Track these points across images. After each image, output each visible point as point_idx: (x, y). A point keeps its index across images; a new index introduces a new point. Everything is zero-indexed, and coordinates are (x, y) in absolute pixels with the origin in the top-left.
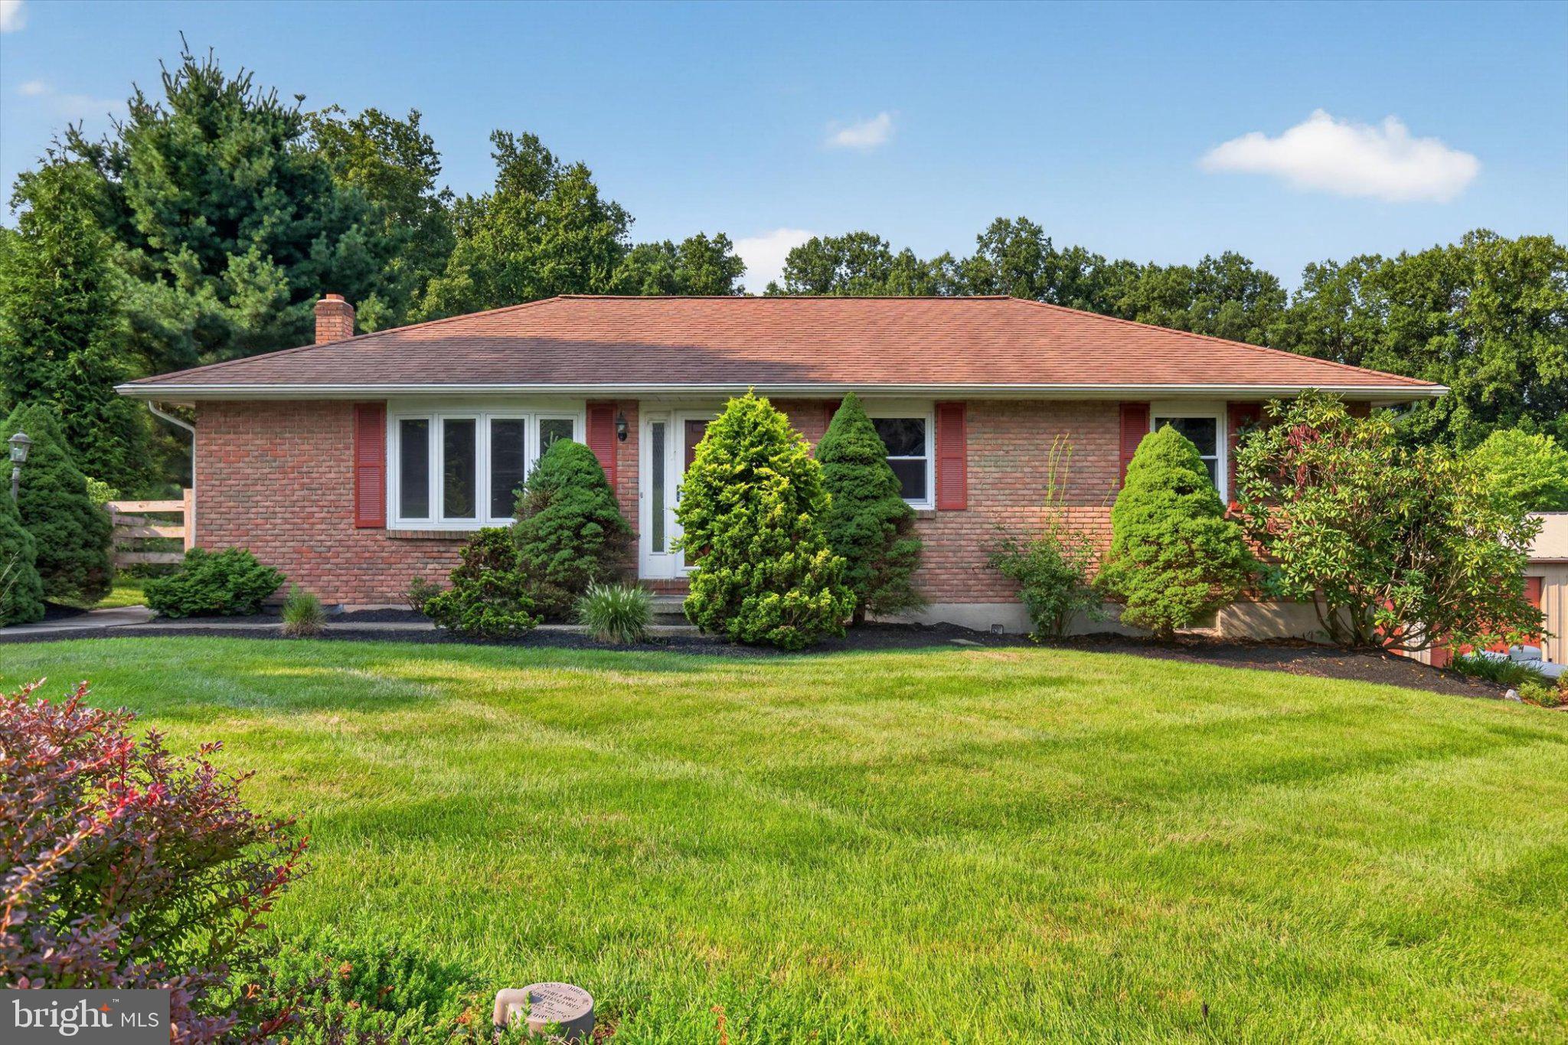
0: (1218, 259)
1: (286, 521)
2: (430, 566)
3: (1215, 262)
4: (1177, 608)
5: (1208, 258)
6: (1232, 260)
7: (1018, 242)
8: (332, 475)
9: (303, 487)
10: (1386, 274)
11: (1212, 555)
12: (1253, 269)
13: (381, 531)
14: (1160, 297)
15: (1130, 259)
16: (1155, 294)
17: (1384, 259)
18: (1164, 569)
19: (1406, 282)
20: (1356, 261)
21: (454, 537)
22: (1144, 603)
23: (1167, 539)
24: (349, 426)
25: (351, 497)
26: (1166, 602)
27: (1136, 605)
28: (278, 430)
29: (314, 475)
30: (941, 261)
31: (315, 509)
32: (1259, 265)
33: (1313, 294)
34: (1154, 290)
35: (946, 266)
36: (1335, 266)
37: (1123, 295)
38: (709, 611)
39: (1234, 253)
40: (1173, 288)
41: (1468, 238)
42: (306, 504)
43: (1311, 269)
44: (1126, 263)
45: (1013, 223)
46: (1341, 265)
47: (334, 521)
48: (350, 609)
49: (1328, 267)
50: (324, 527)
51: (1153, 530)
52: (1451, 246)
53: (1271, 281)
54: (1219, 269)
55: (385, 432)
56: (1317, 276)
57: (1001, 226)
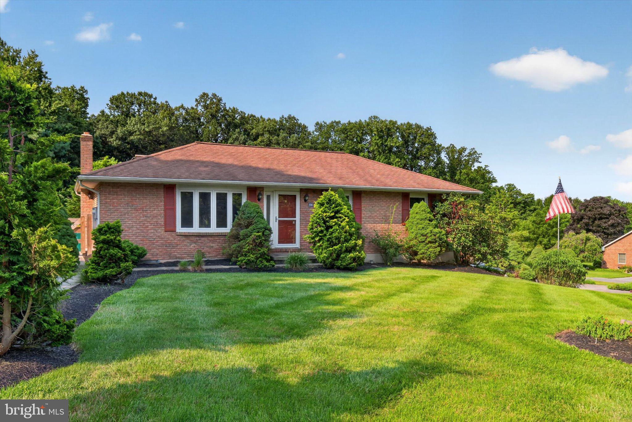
0: (286, 117)
1: (138, 229)
2: (193, 245)
3: (285, 118)
4: (432, 255)
5: (283, 117)
6: (291, 118)
7: (212, 103)
8: (155, 212)
9: (144, 216)
10: (344, 129)
11: (441, 239)
12: (299, 122)
13: (174, 233)
14: (267, 131)
15: (254, 114)
16: (266, 129)
17: (342, 123)
18: (428, 244)
19: (351, 132)
20: (332, 122)
21: (204, 235)
22: (423, 254)
23: (429, 235)
24: (162, 193)
25: (163, 220)
26: (429, 253)
27: (421, 254)
28: (134, 194)
29: (148, 212)
30: (180, 108)
31: (149, 224)
32: (302, 121)
33: (318, 133)
34: (265, 128)
35: (181, 110)
36: (326, 123)
37: (253, 128)
38: (330, 260)
39: (292, 116)
40: (273, 128)
41: (370, 118)
42: (146, 222)
43: (317, 124)
44: (252, 116)
45: (210, 95)
46: (328, 123)
47: (156, 229)
48: (163, 261)
49: (323, 124)
50: (152, 231)
51: (423, 232)
52: (365, 121)
53: (305, 127)
54: (287, 121)
55: (175, 196)
56: (319, 126)
57: (205, 95)
